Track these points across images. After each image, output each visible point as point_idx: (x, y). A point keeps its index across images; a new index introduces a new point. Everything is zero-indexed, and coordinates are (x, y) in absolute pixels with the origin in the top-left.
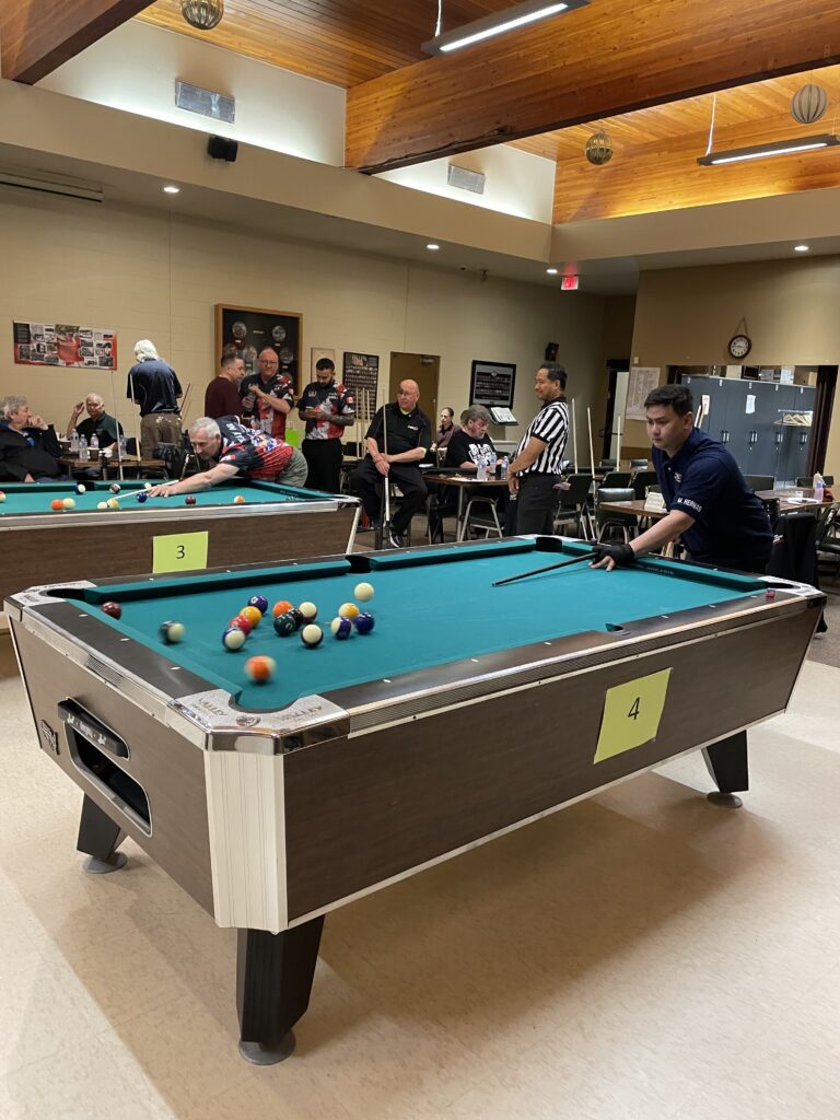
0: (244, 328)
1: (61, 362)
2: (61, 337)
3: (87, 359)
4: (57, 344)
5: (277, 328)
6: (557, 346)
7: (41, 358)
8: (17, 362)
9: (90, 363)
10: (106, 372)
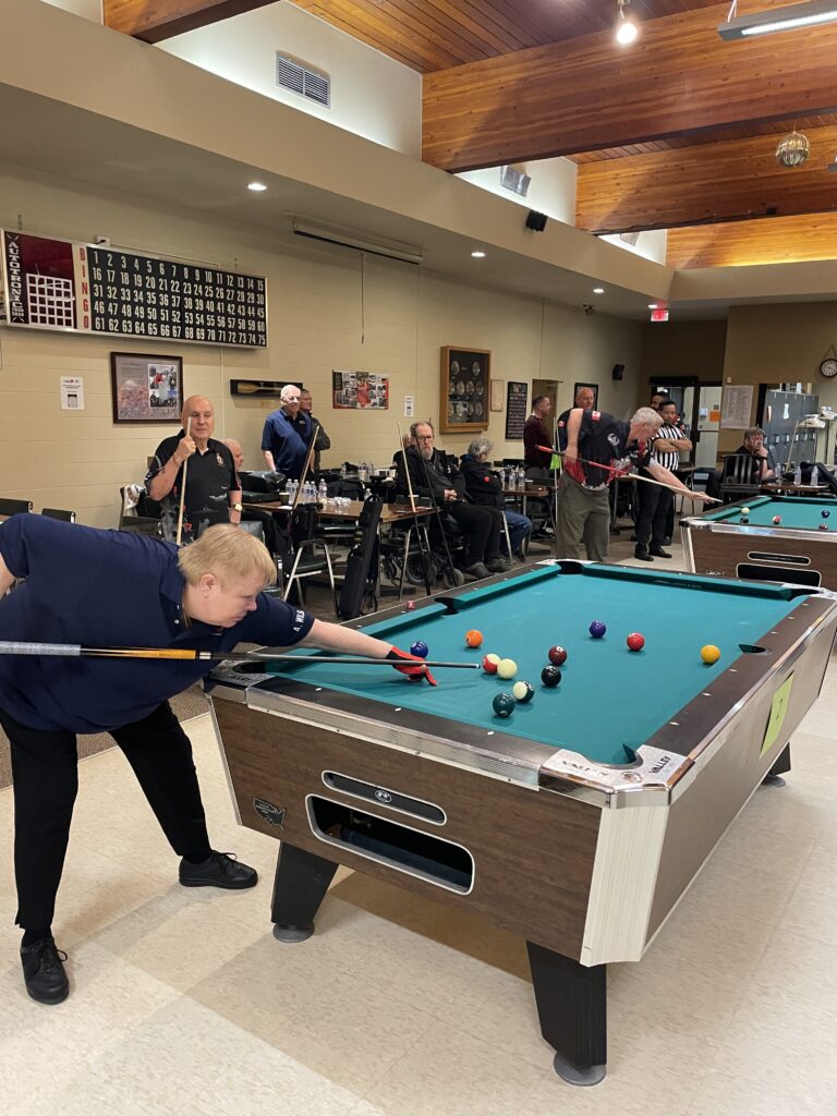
0: (457, 365)
1: (359, 405)
2: (359, 383)
3: (373, 401)
4: (356, 389)
5: (475, 364)
6: (623, 367)
7: (347, 402)
8: (335, 407)
9: (375, 404)
10: (381, 412)
